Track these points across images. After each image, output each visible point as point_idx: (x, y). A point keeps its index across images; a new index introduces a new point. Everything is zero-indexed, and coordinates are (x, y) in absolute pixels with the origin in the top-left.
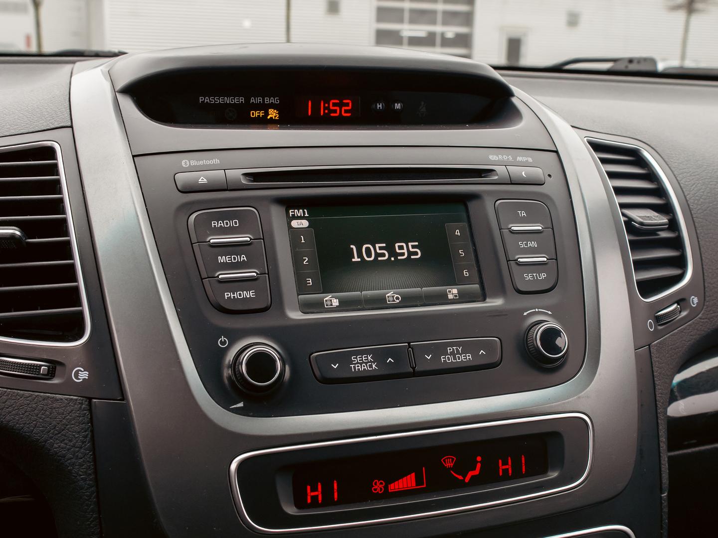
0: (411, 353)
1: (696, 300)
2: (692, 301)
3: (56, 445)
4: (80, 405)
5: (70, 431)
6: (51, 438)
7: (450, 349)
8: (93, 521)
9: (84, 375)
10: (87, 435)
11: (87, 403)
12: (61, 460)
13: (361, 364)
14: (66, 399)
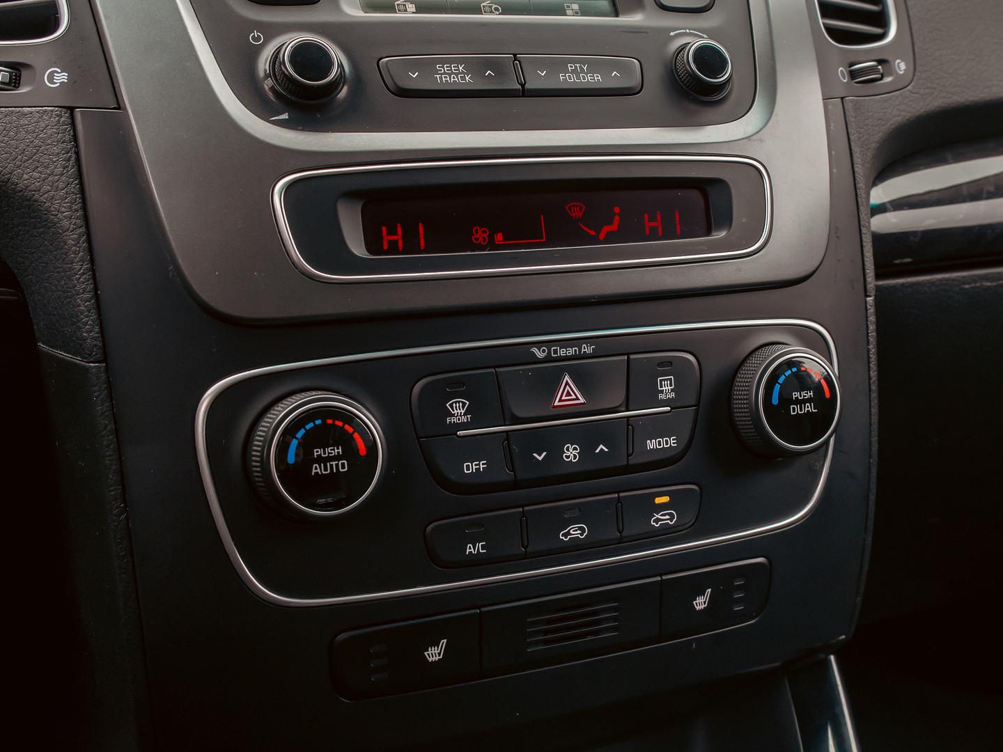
0: (517, 67)
1: (903, 66)
2: (899, 67)
3: (25, 176)
4: (57, 118)
5: (45, 154)
6: (19, 167)
7: (571, 67)
8: (83, 274)
9: (61, 77)
10: (70, 156)
11: (67, 115)
12: (34, 195)
13: (450, 75)
14: (37, 112)
